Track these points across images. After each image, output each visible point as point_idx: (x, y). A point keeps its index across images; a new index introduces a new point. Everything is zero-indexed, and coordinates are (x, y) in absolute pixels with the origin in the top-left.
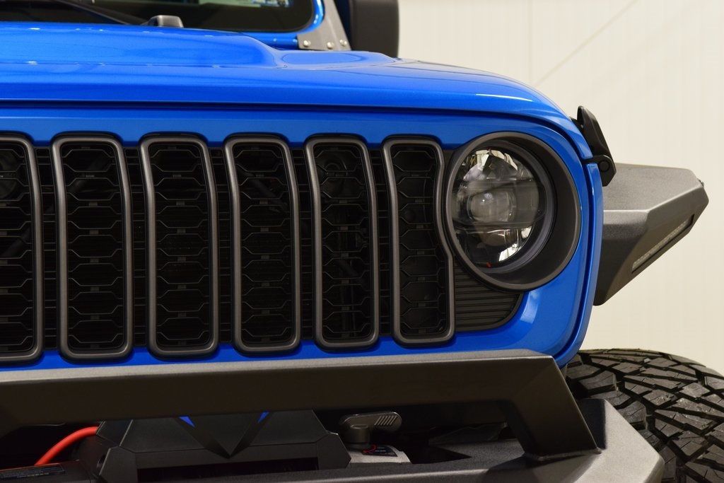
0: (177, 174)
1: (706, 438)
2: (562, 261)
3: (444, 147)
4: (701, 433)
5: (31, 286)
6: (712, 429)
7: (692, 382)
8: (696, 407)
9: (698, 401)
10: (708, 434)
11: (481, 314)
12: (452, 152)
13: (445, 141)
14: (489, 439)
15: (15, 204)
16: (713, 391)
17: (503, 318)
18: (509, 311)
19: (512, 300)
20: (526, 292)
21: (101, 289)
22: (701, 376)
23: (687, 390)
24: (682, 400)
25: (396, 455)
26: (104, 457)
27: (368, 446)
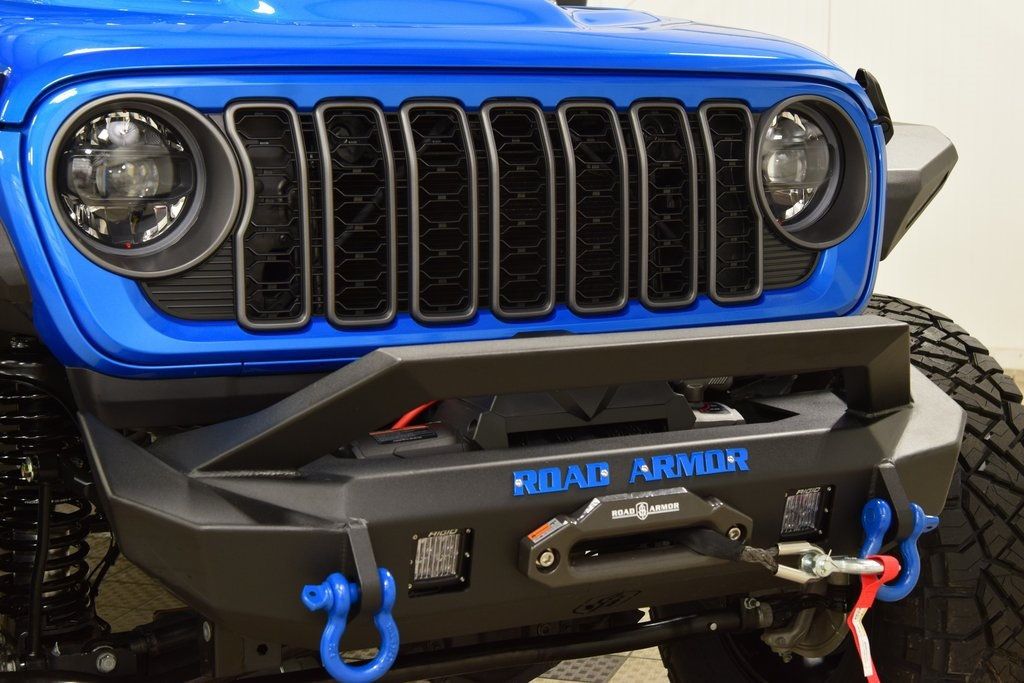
0: (516, 139)
1: (952, 379)
2: (855, 220)
3: (753, 111)
4: (947, 375)
5: (385, 251)
6: (955, 371)
7: (930, 326)
8: (940, 351)
9: (939, 344)
10: (953, 376)
11: (785, 272)
12: (759, 115)
13: (754, 104)
14: (781, 393)
15: (368, 170)
16: (949, 335)
17: (802, 277)
18: (808, 270)
19: (809, 258)
20: (823, 250)
21: (449, 253)
22: (935, 320)
23: (927, 334)
24: (925, 344)
25: (729, 412)
26: (476, 422)
27: (702, 405)
